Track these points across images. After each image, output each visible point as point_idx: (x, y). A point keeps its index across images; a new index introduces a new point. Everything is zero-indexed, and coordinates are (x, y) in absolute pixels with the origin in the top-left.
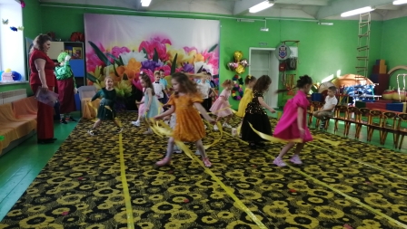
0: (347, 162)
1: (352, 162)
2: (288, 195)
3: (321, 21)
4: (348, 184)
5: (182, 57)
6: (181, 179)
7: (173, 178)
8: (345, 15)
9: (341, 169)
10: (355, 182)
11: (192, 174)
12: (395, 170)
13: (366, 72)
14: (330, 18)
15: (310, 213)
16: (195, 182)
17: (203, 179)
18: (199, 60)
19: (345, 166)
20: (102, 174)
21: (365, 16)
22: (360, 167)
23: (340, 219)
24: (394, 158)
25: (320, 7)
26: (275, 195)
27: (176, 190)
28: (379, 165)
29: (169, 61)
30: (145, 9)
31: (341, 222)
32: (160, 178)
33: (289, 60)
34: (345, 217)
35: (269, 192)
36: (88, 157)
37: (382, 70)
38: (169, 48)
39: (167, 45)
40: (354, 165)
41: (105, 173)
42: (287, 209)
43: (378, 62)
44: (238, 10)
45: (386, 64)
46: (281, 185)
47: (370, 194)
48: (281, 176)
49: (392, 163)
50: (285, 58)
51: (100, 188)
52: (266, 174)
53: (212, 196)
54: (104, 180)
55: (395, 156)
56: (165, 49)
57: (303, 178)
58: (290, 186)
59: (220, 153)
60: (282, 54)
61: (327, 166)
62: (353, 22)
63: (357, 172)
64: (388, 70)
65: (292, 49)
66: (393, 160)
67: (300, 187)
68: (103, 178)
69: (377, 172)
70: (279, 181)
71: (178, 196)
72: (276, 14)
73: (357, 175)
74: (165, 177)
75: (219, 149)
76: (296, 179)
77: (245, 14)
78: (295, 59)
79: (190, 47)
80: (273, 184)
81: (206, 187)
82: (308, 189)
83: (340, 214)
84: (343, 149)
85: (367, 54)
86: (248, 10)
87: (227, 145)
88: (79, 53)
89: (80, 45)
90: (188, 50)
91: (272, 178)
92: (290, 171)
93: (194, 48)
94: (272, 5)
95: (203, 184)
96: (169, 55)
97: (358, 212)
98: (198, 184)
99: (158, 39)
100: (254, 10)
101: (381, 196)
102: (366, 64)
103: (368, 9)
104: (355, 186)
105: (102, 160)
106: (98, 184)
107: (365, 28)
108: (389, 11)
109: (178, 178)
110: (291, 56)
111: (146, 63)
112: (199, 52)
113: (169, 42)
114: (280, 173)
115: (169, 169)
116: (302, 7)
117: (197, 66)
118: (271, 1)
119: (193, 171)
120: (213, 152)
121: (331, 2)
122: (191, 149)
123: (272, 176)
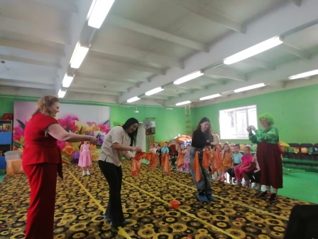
0: (186, 189)
1: (189, 189)
2: (153, 218)
3: (166, 107)
4: (187, 205)
5: (86, 128)
6: (80, 218)
7: (74, 217)
8: (178, 104)
9: (184, 194)
10: (192, 203)
11: (89, 212)
14: (171, 106)
15: (168, 230)
16: (91, 218)
17: (97, 215)
18: (97, 130)
19: (185, 192)
20: (17, 222)
21: (187, 105)
23: (185, 232)
25: (164, 100)
26: (146, 220)
27: (76, 227)
29: (77, 131)
30: (61, 99)
31: (186, 234)
32: (64, 219)
33: (151, 129)
34: (188, 229)
35: (142, 218)
36: (7, 207)
38: (77, 123)
40: (190, 191)
41: (20, 220)
42: (153, 230)
44: (120, 101)
46: (149, 212)
47: (200, 210)
48: (149, 205)
50: (149, 128)
51: (15, 233)
52: (140, 204)
53: (103, 228)
54: (18, 227)
56: (74, 124)
57: (162, 204)
58: (155, 211)
60: (147, 125)
61: (176, 193)
62: (182, 108)
63: (192, 195)
65: (152, 122)
67: (161, 211)
68: (18, 225)
70: (148, 209)
71: (77, 232)
72: (142, 103)
73: (192, 197)
74: (68, 218)
76: (158, 205)
77: (125, 103)
78: (154, 128)
79: (91, 121)
80: (144, 212)
81: (98, 221)
82: (165, 212)
83: (185, 227)
84: (183, 181)
85: (191, 125)
86: (126, 101)
88: (8, 128)
89: (9, 122)
90: (89, 124)
91: (144, 207)
92: (154, 200)
93: (94, 123)
94: (139, 99)
95: (97, 219)
96: (77, 127)
97: (195, 224)
98: (93, 220)
99: (69, 117)
100: (130, 101)
102: (191, 130)
103: (188, 102)
104: (191, 206)
105: (19, 209)
106: (13, 230)
107: (188, 111)
108: (198, 103)
109: (78, 217)
110: (152, 126)
112: (97, 125)
113: (77, 119)
114: (149, 202)
115: (72, 210)
116: (156, 100)
117: (96, 133)
118: (139, 97)
119: (90, 210)
120: (105, 192)
121: (170, 98)
122: (90, 191)
123: (143, 205)
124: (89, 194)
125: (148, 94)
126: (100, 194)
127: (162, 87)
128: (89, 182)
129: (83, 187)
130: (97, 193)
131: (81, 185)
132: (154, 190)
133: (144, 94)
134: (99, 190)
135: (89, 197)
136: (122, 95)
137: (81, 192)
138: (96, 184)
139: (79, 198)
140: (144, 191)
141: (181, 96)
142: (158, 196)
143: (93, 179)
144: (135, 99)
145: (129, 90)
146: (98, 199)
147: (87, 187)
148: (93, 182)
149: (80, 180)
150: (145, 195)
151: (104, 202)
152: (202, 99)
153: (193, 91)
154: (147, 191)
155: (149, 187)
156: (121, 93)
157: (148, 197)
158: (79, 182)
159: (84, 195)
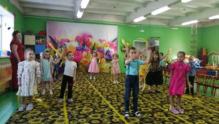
0: (186, 103)
1: (188, 102)
2: (154, 120)
3: (171, 27)
4: (186, 115)
5: (98, 44)
6: (96, 111)
7: (92, 110)
8: (184, 24)
9: (183, 106)
10: (190, 114)
12: (212, 107)
13: (196, 55)
14: (176, 26)
16: (104, 112)
17: (108, 110)
18: (107, 47)
19: (185, 105)
20: (53, 107)
21: (194, 25)
22: (193, 105)
24: (211, 101)
25: (171, 20)
26: (147, 120)
27: (93, 116)
28: (203, 104)
29: (91, 47)
30: (79, 19)
32: (85, 110)
33: (155, 47)
35: (144, 118)
36: (46, 98)
37: (204, 54)
38: (91, 40)
39: (90, 38)
40: (190, 105)
41: (55, 106)
43: (202, 49)
44: (128, 21)
45: (206, 50)
46: (150, 115)
47: (199, 120)
48: (150, 110)
49: (210, 104)
50: (153, 46)
52: (142, 109)
53: (113, 120)
54: (54, 111)
55: (212, 100)
56: (89, 40)
57: (162, 111)
58: (155, 115)
59: (117, 97)
60: (151, 44)
62: (188, 28)
63: (191, 108)
64: (207, 54)
65: (156, 41)
66: (211, 102)
67: (160, 116)
68: (54, 109)
69: (202, 109)
70: (150, 112)
71: (94, 120)
72: (148, 23)
73: (192, 110)
74: (87, 110)
75: (117, 95)
76: (158, 111)
77: (132, 23)
78: (158, 47)
79: (102, 39)
80: (146, 114)
81: (109, 115)
82: (165, 117)
85: (196, 44)
86: (133, 21)
87: (121, 92)
88: (43, 41)
89: (44, 38)
90: (101, 41)
92: (155, 107)
93: (104, 40)
94: (145, 18)
95: (108, 113)
96: (91, 44)
98: (105, 113)
99: (85, 35)
100: (136, 20)
101: (204, 121)
102: (196, 50)
103: (196, 21)
104: (190, 116)
105: (54, 99)
106: (51, 113)
107: (194, 31)
108: (207, 22)
109: (94, 110)
110: (156, 45)
111: (78, 47)
112: (107, 42)
113: (91, 37)
114: (150, 108)
115: (89, 105)
116: (161, 20)
117: (106, 49)
118: (145, 16)
119: (102, 107)
120: (113, 96)
121: (176, 18)
122: (102, 94)
123: (145, 110)
124: (101, 96)
125: (155, 13)
126: (109, 97)
127: (169, 6)
128: (101, 87)
129: (97, 91)
130: (108, 96)
131: (94, 89)
132: (155, 100)
133: (150, 14)
134: (108, 94)
135: (101, 98)
136: (129, 15)
137: (95, 93)
138: (106, 90)
139: (94, 98)
140: (146, 100)
141: (188, 16)
142: (159, 104)
143: (104, 86)
144: (142, 18)
145: (136, 10)
146: (109, 100)
147: (99, 91)
148: (104, 87)
149: (93, 85)
150: (147, 102)
151: (113, 103)
152: (211, 18)
153: (201, 10)
154: (148, 99)
155: (151, 97)
156: (129, 13)
157: (150, 104)
158: (94, 87)
159: (98, 96)
